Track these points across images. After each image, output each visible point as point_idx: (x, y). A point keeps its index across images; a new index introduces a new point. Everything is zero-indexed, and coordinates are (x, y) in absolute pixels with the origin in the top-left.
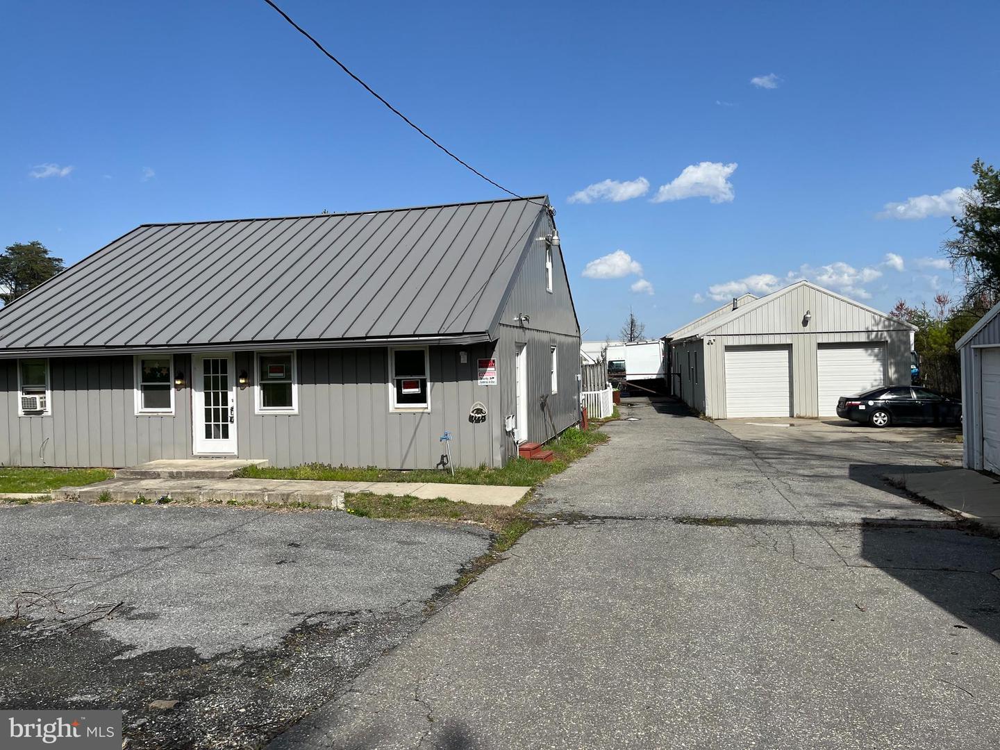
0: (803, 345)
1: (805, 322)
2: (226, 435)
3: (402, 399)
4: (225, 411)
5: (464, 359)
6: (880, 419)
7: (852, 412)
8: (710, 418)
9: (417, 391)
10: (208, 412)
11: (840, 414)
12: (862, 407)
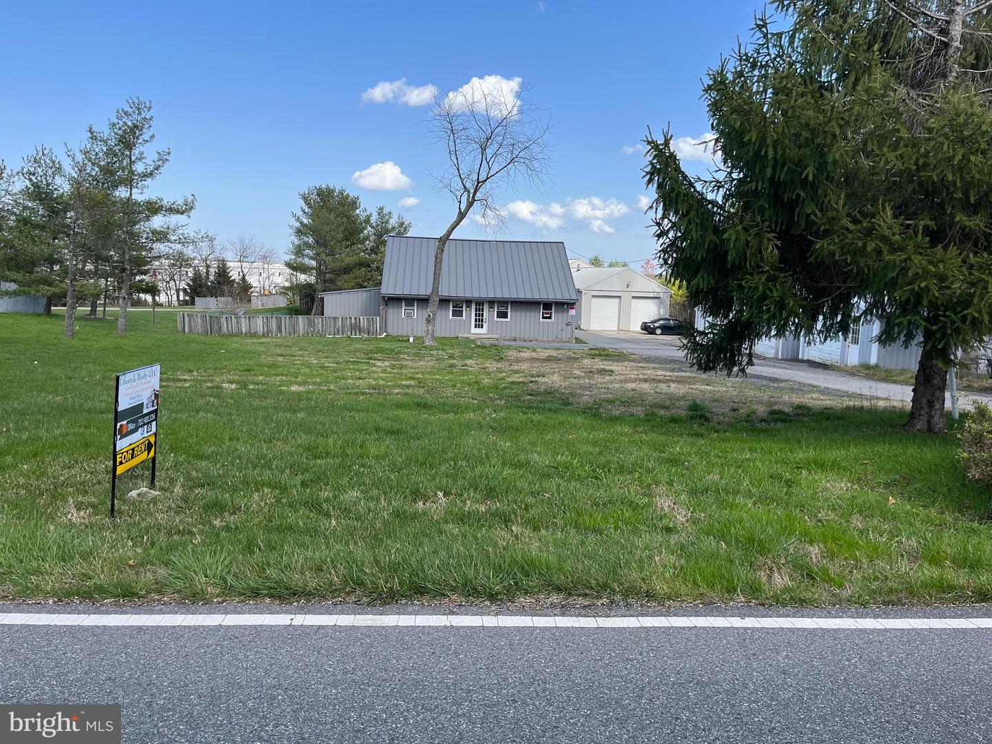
0: (626, 297)
1: (628, 286)
2: (482, 327)
3: (544, 318)
4: (482, 319)
5: (565, 307)
6: (659, 331)
7: (647, 329)
8: (582, 330)
9: (549, 315)
10: (476, 320)
11: (642, 329)
12: (652, 326)
